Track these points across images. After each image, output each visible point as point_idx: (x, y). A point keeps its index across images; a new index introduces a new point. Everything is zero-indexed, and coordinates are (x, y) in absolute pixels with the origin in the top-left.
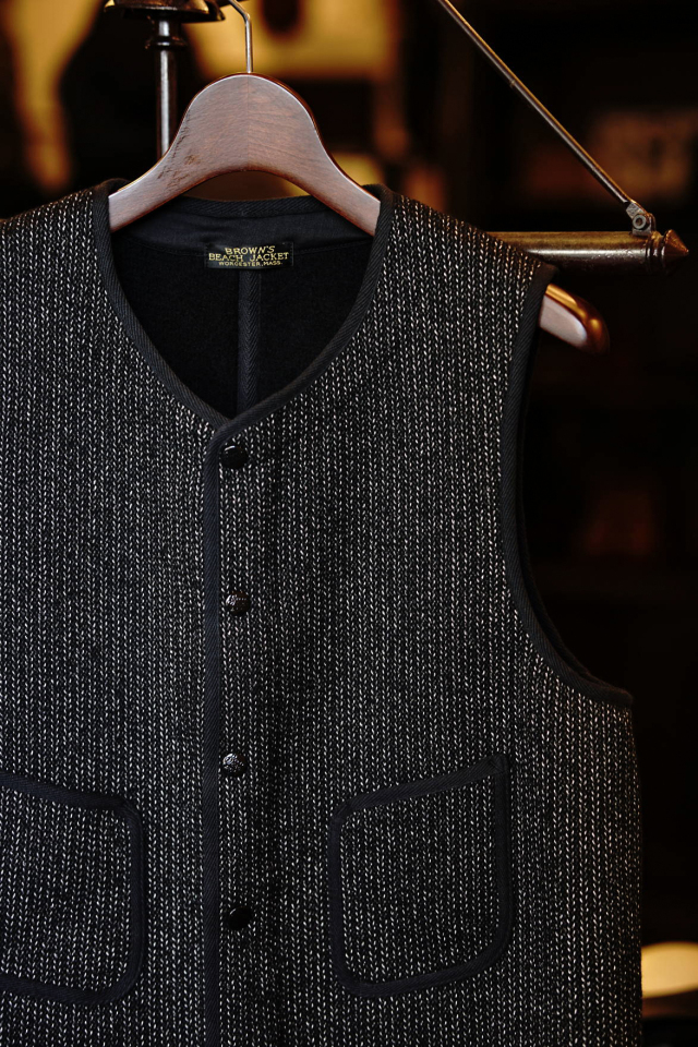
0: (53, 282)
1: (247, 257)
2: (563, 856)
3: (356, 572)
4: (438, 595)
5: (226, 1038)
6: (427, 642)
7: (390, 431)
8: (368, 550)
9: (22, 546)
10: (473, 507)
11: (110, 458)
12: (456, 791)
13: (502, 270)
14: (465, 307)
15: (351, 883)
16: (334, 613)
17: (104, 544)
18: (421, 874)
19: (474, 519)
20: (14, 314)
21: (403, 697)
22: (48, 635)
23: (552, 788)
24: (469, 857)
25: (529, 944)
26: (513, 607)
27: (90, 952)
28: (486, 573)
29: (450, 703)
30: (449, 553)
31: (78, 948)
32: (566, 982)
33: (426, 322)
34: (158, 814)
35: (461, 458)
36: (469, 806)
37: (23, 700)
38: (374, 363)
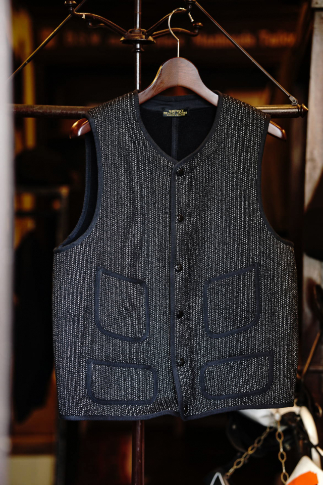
0: (123, 120)
1: (176, 113)
2: (278, 290)
3: (211, 209)
4: (238, 215)
5: (177, 350)
6: (234, 230)
7: (222, 165)
8: (214, 202)
9: (114, 202)
10: (248, 187)
11: (138, 175)
12: (244, 274)
13: (257, 115)
14: (246, 127)
15: (211, 304)
16: (205, 222)
17: (136, 202)
18: (233, 299)
19: (249, 191)
20: (112, 130)
21: (226, 247)
22: (121, 230)
23: (274, 271)
24: (248, 294)
25: (266, 318)
26: (261, 217)
27: (135, 327)
28: (253, 207)
29: (242, 248)
30: (241, 202)
31: (132, 326)
32: (279, 327)
33: (233, 132)
34: (152, 285)
35: (245, 172)
36: (248, 278)
37: (115, 250)
38: (218, 144)
